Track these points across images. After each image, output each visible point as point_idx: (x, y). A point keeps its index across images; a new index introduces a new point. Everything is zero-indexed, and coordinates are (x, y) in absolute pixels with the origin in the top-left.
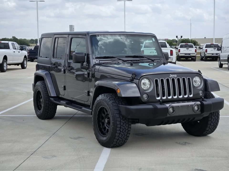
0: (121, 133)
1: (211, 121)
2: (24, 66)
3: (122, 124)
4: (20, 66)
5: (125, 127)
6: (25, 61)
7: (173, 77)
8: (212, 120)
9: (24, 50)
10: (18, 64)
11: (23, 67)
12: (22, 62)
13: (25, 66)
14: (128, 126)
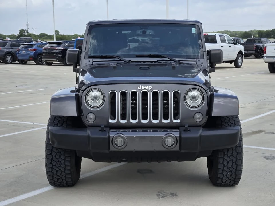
0: (54, 167)
1: (223, 163)
2: (238, 64)
3: (54, 154)
4: (233, 65)
5: (60, 159)
6: (240, 58)
7: (145, 89)
8: (225, 163)
9: (238, 43)
10: (231, 62)
11: (237, 66)
12: (235, 59)
13: (240, 64)
14: (64, 159)
